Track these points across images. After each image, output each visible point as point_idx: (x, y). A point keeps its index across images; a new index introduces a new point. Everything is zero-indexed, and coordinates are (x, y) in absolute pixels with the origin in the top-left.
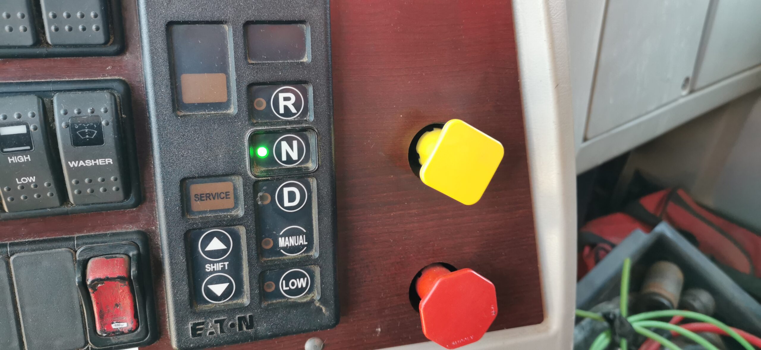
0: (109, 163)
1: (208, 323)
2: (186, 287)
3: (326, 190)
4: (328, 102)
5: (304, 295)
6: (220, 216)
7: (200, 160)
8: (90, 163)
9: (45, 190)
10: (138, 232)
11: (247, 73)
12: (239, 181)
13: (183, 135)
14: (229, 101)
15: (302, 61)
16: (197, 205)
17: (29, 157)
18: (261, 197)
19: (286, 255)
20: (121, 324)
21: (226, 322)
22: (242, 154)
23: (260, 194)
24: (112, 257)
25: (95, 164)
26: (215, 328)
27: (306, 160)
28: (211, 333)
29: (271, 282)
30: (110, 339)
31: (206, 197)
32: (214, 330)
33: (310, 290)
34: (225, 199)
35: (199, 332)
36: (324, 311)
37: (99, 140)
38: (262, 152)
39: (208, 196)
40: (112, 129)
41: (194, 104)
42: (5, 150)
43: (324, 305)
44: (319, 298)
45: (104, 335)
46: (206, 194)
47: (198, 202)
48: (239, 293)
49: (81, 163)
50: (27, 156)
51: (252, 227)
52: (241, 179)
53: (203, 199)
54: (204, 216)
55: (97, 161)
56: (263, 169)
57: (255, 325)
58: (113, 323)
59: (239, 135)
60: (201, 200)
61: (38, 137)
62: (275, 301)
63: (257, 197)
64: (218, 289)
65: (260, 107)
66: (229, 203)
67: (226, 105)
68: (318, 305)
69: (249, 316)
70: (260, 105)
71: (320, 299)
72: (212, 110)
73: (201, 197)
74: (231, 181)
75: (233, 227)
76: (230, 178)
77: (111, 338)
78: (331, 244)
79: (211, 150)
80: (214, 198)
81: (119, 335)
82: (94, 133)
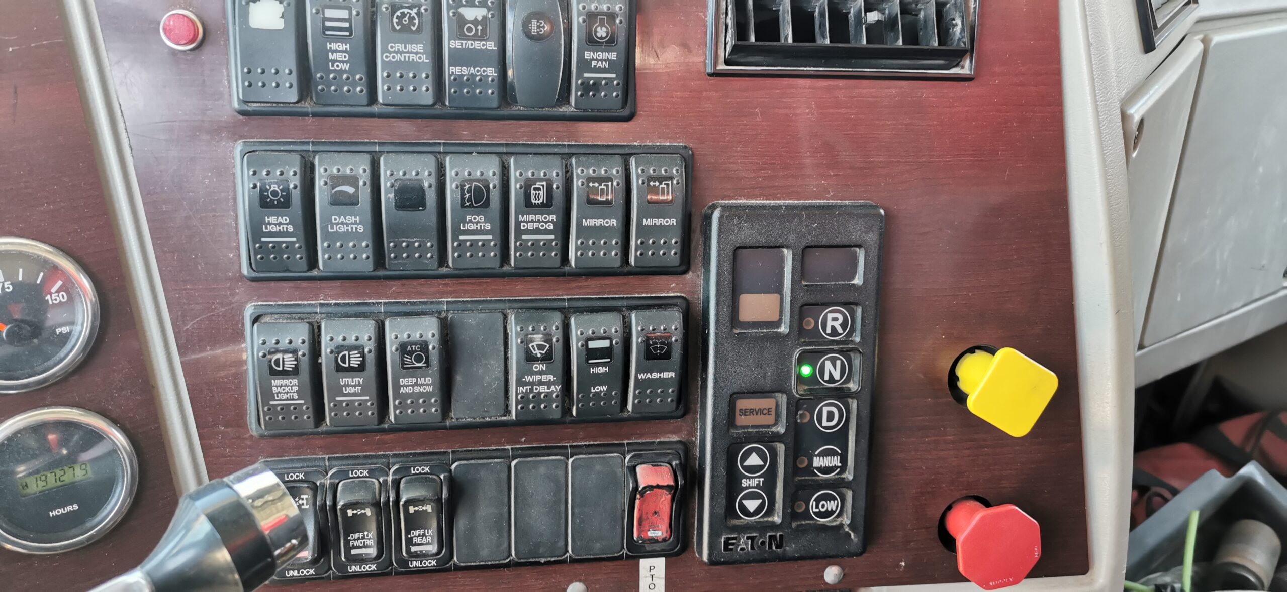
0: (672, 376)
1: (740, 539)
2: (724, 500)
3: (866, 412)
4: (875, 324)
5: (833, 518)
6: (762, 432)
7: (750, 376)
8: (655, 375)
9: (612, 398)
10: (680, 442)
11: (802, 294)
12: (783, 399)
13: (738, 353)
14: (780, 320)
15: (852, 282)
16: (741, 420)
17: (607, 369)
18: (801, 414)
19: (818, 476)
20: (656, 532)
21: (756, 539)
22: (789, 372)
23: (800, 412)
24: (658, 466)
25: (660, 377)
26: (746, 544)
27: (847, 381)
28: (742, 549)
29: (802, 502)
30: (644, 546)
31: (750, 412)
32: (744, 547)
33: (840, 515)
34: (767, 415)
35: (731, 547)
36: (852, 537)
37: (667, 356)
38: (806, 370)
39: (752, 411)
40: (680, 346)
41: (749, 322)
42: (590, 361)
43: (853, 531)
44: (848, 522)
45: (641, 542)
46: (750, 409)
47: (743, 417)
48: (770, 511)
49: (649, 375)
50: (606, 368)
51: (791, 445)
52: (785, 396)
53: (747, 414)
54: (746, 430)
55: (662, 375)
56: (806, 387)
57: (784, 545)
58: (649, 530)
59: (788, 354)
60: (745, 415)
61: (618, 351)
62: (803, 522)
63: (797, 414)
64: (752, 505)
65: (810, 325)
66: (770, 419)
67: (778, 324)
68: (847, 530)
69: (780, 535)
70: (809, 324)
71: (850, 524)
72: (765, 329)
73: (744, 412)
74: (774, 397)
75: (771, 444)
76: (773, 394)
77: (646, 545)
78: (866, 468)
79: (761, 367)
80: (757, 414)
81: (653, 543)
82: (664, 348)
